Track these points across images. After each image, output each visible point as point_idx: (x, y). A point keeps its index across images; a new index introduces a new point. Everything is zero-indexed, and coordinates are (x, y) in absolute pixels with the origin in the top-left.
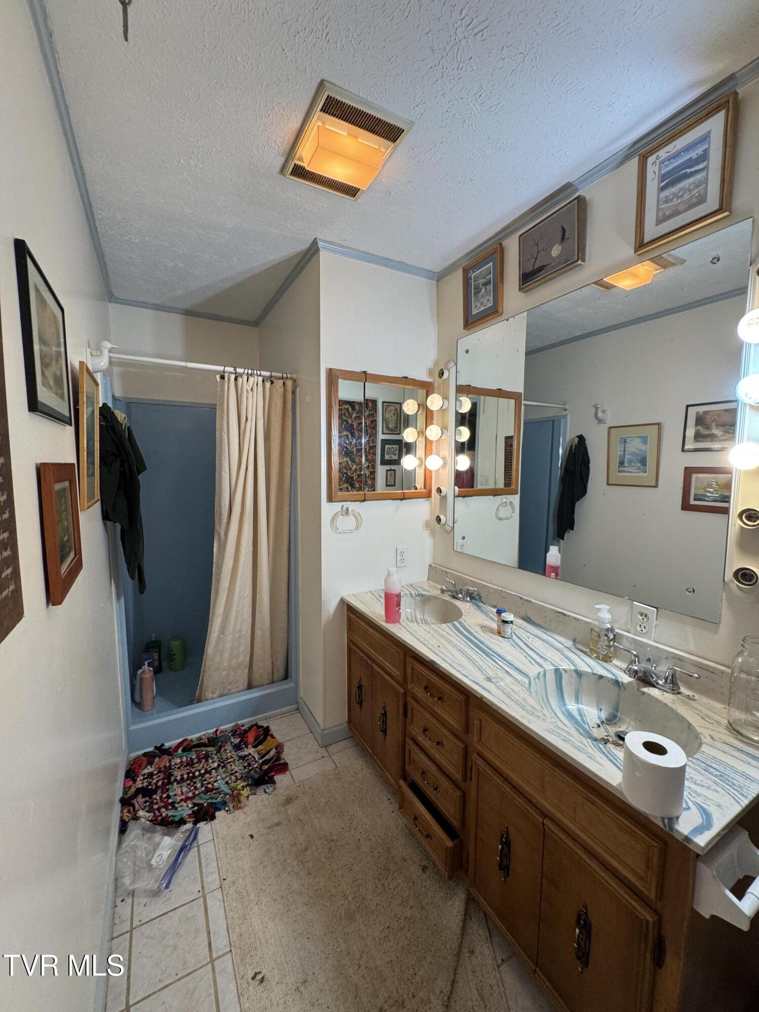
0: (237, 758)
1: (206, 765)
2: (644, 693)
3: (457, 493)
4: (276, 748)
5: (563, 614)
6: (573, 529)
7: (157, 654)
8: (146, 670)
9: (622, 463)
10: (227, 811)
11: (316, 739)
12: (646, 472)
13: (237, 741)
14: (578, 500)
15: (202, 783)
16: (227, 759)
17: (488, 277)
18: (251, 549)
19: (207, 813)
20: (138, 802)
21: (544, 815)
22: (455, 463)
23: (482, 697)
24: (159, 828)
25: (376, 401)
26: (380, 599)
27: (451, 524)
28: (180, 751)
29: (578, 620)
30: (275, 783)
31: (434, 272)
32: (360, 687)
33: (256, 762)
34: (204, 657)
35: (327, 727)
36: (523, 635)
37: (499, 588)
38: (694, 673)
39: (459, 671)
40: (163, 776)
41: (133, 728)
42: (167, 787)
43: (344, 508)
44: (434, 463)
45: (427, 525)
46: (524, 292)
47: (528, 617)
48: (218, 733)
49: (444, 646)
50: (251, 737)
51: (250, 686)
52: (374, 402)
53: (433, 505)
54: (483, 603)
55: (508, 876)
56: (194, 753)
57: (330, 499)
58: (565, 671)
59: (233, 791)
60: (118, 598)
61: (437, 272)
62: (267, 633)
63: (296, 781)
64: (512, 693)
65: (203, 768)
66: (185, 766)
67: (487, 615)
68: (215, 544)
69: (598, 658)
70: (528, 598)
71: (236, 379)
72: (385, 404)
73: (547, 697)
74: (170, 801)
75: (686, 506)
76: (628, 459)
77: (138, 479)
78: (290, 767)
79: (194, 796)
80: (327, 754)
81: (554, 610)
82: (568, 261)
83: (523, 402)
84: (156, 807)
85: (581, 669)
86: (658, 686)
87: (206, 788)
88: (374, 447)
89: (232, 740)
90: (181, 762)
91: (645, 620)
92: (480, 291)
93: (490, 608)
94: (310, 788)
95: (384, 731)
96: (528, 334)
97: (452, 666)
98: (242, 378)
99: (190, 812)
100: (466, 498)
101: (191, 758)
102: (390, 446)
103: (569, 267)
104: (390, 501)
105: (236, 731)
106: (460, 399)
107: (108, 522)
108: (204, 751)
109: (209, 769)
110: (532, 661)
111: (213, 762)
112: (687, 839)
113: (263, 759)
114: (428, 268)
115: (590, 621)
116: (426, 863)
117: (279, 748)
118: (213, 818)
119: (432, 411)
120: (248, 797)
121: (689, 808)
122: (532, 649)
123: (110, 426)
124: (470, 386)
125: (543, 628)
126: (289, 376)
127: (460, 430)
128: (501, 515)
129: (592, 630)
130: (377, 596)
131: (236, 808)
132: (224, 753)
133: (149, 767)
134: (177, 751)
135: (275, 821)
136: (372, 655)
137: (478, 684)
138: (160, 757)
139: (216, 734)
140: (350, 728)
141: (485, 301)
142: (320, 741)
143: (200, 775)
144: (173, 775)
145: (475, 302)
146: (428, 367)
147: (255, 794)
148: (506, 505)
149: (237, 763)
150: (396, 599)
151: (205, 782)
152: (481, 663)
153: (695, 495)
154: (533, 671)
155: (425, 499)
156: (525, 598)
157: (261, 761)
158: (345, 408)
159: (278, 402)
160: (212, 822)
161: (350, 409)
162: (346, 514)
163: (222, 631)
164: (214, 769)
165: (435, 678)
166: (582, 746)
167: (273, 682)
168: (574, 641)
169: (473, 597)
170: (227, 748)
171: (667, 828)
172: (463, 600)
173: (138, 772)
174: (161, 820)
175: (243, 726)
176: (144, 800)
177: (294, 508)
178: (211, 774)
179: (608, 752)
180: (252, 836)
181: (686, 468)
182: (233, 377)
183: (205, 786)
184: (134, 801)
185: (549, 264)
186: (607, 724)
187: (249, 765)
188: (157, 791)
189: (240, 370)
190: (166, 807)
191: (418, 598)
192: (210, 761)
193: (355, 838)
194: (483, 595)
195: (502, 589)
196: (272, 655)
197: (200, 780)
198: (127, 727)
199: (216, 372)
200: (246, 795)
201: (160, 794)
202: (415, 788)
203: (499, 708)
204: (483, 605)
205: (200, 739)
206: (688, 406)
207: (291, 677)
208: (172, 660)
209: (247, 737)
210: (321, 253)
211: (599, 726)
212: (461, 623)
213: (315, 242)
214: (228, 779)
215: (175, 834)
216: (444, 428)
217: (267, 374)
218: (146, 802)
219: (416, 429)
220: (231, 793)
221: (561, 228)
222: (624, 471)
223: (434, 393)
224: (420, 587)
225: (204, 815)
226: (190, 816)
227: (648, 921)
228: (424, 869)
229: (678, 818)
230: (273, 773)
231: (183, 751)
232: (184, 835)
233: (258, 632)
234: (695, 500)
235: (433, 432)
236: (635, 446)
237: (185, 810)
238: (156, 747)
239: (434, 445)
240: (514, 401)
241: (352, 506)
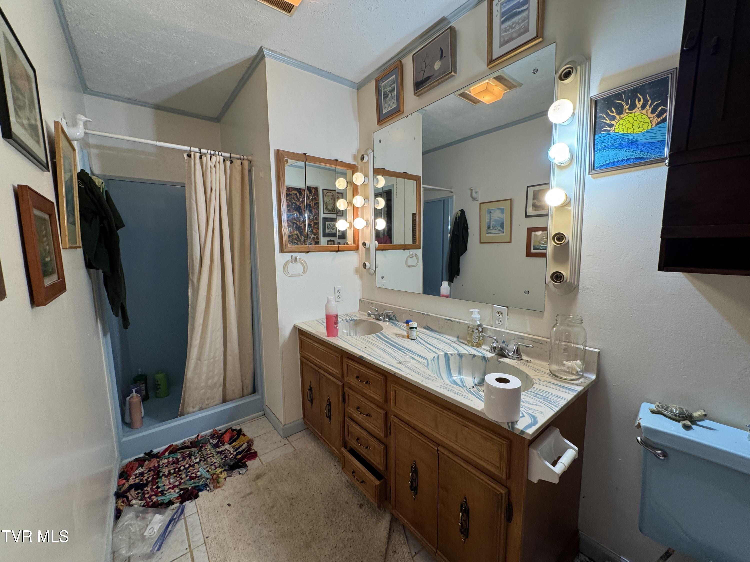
0: (215, 453)
1: (189, 461)
2: (500, 362)
3: (377, 246)
4: (248, 443)
5: (451, 320)
6: (459, 275)
7: (144, 385)
8: (135, 397)
9: (489, 227)
10: (208, 490)
11: (279, 433)
12: (504, 233)
13: (216, 441)
14: (462, 255)
15: (187, 474)
16: (208, 455)
17: (393, 86)
18: (220, 293)
19: (192, 493)
20: (131, 494)
21: (438, 445)
22: (375, 224)
23: (396, 373)
24: (150, 509)
25: (318, 188)
26: (323, 324)
27: (374, 268)
28: (167, 454)
29: (460, 323)
30: (247, 466)
31: (354, 83)
32: (311, 389)
33: (231, 454)
34: (185, 380)
35: (287, 423)
36: (425, 337)
37: (408, 309)
38: (530, 345)
39: (380, 360)
40: (153, 473)
41: (125, 439)
42: (157, 481)
43: (293, 257)
44: (360, 223)
45: (357, 271)
46: (418, 96)
47: (428, 327)
48: (199, 438)
49: (369, 347)
50: (227, 438)
51: (225, 401)
52: (317, 189)
53: (361, 256)
54: (398, 321)
55: (417, 493)
56: (179, 454)
57: (282, 250)
58: (452, 354)
59: (213, 476)
60: (105, 334)
61: (357, 83)
62: (237, 358)
63: (264, 463)
64: (415, 369)
65: (187, 463)
66: (172, 464)
67: (400, 328)
68: (189, 290)
69: (473, 346)
70: (427, 314)
71: (201, 158)
72: (324, 191)
73: (440, 373)
74: (160, 490)
75: (529, 254)
76: (493, 224)
77: (117, 233)
78: (259, 454)
79: (180, 484)
80: (288, 442)
81: (444, 319)
82: (445, 72)
83: (422, 185)
84: (147, 496)
85: (462, 352)
86: (509, 357)
87: (190, 477)
88: (317, 224)
89: (211, 441)
90: (169, 462)
91: (501, 316)
92: (388, 96)
93: (403, 324)
94: (275, 466)
95: (330, 417)
96: (424, 138)
97: (374, 358)
98: (206, 156)
99: (177, 495)
100: (384, 251)
101: (177, 458)
102: (329, 223)
103: (446, 77)
104: (329, 252)
105: (214, 435)
106: (377, 177)
107: (92, 270)
108: (187, 451)
109: (192, 464)
110: (429, 351)
111: (196, 459)
112: (522, 432)
113: (237, 451)
114: (350, 79)
115: (467, 322)
116: (362, 502)
117: (250, 442)
118: (197, 496)
119: (357, 186)
120: (225, 478)
121: (524, 416)
122: (430, 344)
123: (89, 188)
124: (384, 169)
125: (438, 332)
126: (246, 157)
127: (378, 200)
128: (410, 263)
129: (468, 327)
130: (321, 322)
131: (216, 487)
132: (204, 451)
133: (140, 468)
134: (164, 454)
135: (248, 491)
136: (318, 363)
137: (392, 366)
138: (149, 460)
139: (198, 438)
140: (305, 422)
141: (391, 104)
142: (282, 435)
143: (185, 468)
144: (161, 472)
145: (384, 104)
146: (353, 153)
147: (231, 476)
148: (413, 257)
149: (216, 457)
150: (334, 318)
151: (189, 473)
152: (396, 355)
153: (534, 246)
154: (431, 356)
155: (355, 251)
156: (426, 313)
157: (235, 453)
158: (294, 193)
159: (238, 177)
160: (196, 500)
161: (298, 194)
162: (295, 261)
163: (199, 358)
164: (196, 463)
165: (363, 368)
166: (460, 392)
167: (243, 396)
168: (458, 337)
169: (391, 318)
170: (207, 447)
171: (511, 429)
172: (385, 321)
173: (130, 473)
174: (152, 504)
175: (220, 431)
176: (136, 492)
177: (255, 262)
178: (194, 467)
179: (477, 394)
180: (229, 505)
181: (528, 228)
182: (198, 155)
183: (189, 475)
184: (128, 494)
185: (433, 75)
186: (479, 386)
187: (226, 457)
188: (148, 485)
189: (203, 151)
190: (156, 495)
191: (352, 322)
192: (193, 458)
193: (310, 494)
194: (398, 316)
195: (410, 310)
196: (242, 376)
197: (185, 472)
198: (119, 439)
199: (185, 151)
200: (224, 477)
201: (151, 486)
202: (353, 452)
203: (407, 378)
204: (398, 323)
205: (184, 443)
206: (528, 187)
207: (258, 392)
208: (158, 389)
209: (224, 437)
210: (266, 59)
211: (473, 387)
212: (382, 334)
213: (261, 50)
214: (208, 469)
215: (165, 512)
216: (366, 199)
217: (228, 155)
218: (138, 493)
219: (347, 201)
220: (211, 477)
221: (440, 49)
222: (490, 233)
223: (358, 172)
224: (353, 315)
225: (189, 495)
226: (177, 498)
227: (502, 494)
228: (361, 506)
229: (517, 422)
230: (246, 460)
231: (170, 453)
232: (173, 512)
233: (229, 358)
234: (534, 249)
235: (358, 201)
236: (497, 215)
237: (173, 494)
238: (146, 454)
239: (360, 210)
240: (415, 182)
241: (299, 256)
